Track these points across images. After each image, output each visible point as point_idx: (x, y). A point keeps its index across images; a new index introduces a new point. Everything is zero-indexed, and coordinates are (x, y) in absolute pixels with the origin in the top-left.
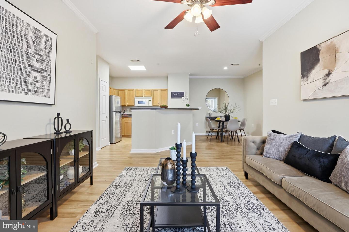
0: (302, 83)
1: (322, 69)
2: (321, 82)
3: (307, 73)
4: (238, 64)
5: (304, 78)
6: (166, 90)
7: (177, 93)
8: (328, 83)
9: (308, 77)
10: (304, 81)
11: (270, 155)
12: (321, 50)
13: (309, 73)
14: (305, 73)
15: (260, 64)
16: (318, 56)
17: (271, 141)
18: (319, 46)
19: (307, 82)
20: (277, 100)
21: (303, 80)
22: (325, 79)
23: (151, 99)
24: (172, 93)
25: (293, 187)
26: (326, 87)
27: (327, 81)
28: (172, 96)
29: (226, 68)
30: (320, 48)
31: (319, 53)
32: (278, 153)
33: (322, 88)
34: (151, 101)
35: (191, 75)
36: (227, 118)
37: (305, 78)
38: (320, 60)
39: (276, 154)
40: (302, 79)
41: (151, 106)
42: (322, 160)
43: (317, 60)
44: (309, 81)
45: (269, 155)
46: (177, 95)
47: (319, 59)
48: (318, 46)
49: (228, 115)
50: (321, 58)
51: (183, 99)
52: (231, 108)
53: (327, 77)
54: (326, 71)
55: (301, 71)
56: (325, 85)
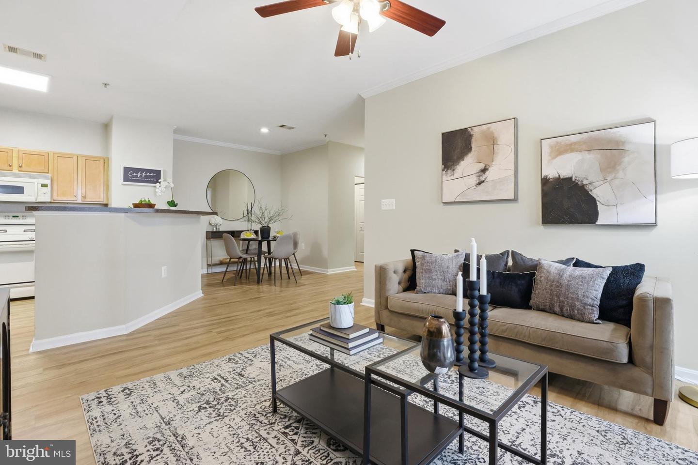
0: (444, 178)
1: (475, 161)
2: (474, 180)
3: (453, 165)
4: (293, 128)
5: (447, 170)
6: (102, 161)
7: (142, 170)
8: (483, 182)
9: (453, 170)
10: (448, 175)
11: (431, 289)
12: (474, 135)
13: (456, 165)
14: (450, 164)
15: (326, 135)
16: (470, 143)
17: (429, 266)
18: (471, 129)
19: (452, 177)
20: (394, 200)
21: (446, 174)
22: (479, 176)
23: (48, 182)
24: (127, 170)
25: (505, 325)
26: (480, 187)
27: (482, 179)
28: (126, 179)
29: (264, 130)
30: (472, 133)
31: (472, 139)
32: (445, 283)
33: (475, 187)
34: (49, 186)
35: (177, 131)
36: (265, 232)
37: (449, 171)
38: (473, 148)
39: (442, 285)
40: (444, 172)
41: (49, 200)
42: (519, 282)
43: (467, 149)
44: (456, 176)
45: (429, 290)
46: (141, 176)
47: (471, 148)
48: (469, 129)
49: (268, 227)
50: (473, 146)
51: (160, 188)
52: (272, 213)
53: (482, 173)
54: (482, 166)
55: (443, 160)
56: (479, 184)
